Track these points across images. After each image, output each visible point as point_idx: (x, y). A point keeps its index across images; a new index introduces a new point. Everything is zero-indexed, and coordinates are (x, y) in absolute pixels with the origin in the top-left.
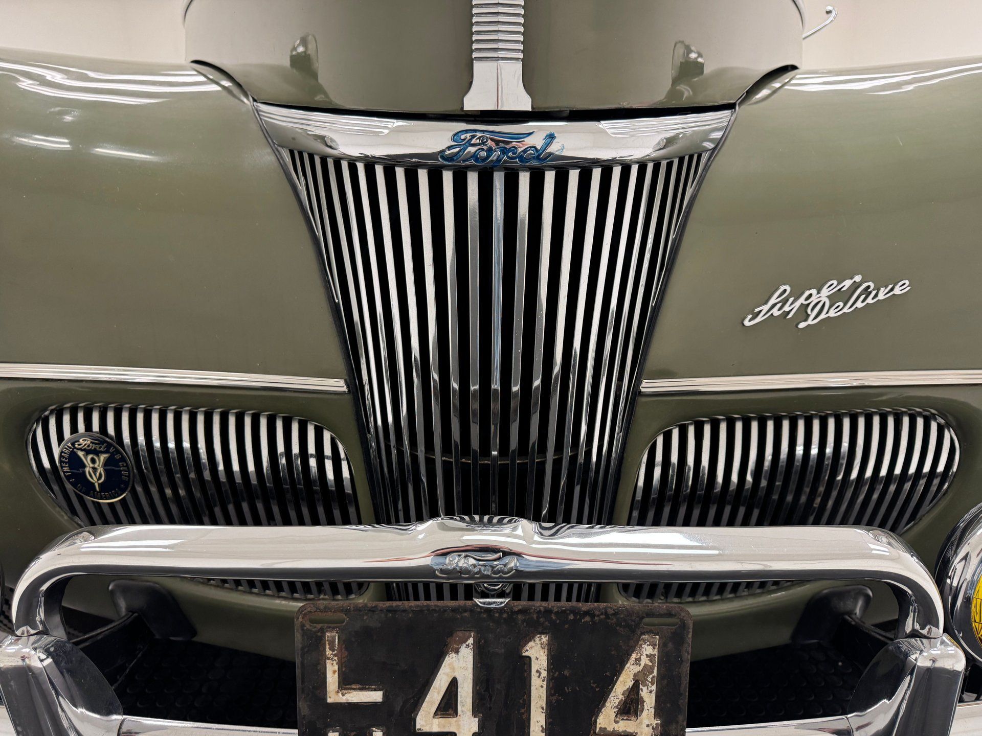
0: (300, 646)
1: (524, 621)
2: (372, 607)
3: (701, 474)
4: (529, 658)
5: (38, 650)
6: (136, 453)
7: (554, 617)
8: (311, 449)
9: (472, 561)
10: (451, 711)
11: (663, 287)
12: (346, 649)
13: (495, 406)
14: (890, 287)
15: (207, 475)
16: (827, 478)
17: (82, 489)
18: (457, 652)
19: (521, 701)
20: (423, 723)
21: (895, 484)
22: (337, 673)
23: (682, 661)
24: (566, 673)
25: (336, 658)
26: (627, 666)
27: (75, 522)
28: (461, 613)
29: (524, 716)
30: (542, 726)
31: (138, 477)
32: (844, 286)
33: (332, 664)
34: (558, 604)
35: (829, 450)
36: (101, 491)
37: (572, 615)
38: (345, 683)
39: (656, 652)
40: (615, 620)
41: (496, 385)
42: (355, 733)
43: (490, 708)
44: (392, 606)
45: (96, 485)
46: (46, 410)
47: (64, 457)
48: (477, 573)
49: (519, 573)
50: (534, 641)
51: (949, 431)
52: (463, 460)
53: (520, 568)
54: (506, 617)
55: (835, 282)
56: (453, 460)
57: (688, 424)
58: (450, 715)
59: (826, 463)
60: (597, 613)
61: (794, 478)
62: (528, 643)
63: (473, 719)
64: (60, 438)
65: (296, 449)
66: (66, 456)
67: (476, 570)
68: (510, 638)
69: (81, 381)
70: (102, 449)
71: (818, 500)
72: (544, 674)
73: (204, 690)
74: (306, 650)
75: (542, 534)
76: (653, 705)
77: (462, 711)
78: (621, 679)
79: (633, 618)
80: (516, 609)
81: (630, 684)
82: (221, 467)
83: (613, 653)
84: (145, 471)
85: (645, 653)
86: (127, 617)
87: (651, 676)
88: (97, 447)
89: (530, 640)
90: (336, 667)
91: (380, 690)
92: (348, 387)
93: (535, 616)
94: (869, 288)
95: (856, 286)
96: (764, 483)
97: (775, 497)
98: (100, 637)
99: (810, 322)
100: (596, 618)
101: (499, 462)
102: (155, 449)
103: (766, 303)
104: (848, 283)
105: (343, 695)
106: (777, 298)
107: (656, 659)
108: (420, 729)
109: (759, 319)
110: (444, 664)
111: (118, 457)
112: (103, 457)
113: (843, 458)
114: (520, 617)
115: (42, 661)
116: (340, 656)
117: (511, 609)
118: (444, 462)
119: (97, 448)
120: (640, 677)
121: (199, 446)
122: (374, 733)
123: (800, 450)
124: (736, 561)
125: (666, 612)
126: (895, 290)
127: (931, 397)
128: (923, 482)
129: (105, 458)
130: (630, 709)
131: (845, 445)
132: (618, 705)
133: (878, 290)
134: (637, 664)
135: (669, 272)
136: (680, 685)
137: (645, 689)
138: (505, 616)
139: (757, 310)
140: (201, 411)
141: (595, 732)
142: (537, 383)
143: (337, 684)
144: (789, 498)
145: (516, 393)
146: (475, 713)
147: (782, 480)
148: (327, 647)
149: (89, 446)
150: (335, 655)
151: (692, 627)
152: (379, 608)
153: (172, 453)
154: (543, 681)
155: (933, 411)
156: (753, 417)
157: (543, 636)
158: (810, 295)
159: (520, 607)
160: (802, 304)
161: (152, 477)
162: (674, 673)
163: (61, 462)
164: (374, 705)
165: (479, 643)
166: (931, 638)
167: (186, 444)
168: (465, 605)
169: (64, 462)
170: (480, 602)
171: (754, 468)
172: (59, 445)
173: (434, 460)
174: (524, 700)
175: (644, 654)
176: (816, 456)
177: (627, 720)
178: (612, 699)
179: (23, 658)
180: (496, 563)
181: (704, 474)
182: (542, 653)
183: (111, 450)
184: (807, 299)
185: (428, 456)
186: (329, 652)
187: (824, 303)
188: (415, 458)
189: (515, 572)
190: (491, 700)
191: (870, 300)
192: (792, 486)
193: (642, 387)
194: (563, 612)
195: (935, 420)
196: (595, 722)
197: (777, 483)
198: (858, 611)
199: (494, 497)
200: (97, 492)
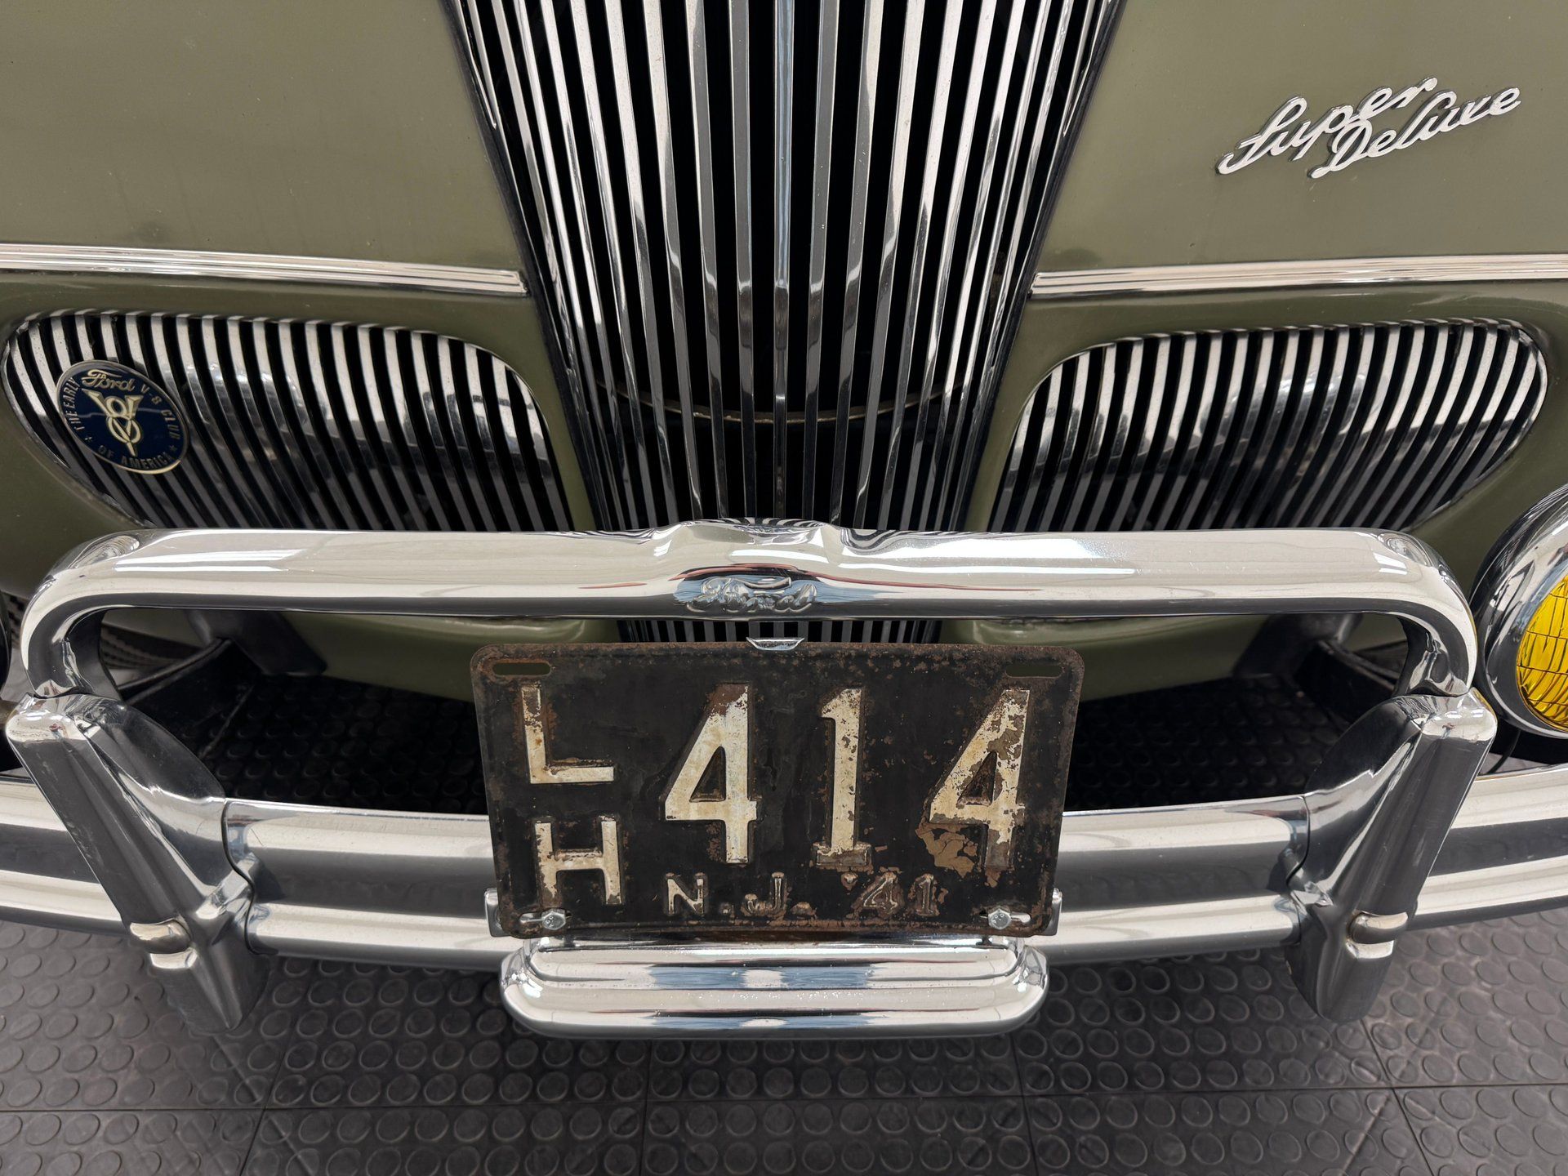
0: (483, 706)
1: (824, 670)
2: (592, 651)
3: (1118, 431)
4: (833, 721)
5: (76, 717)
6: (186, 394)
7: (870, 664)
8: (475, 388)
9: (743, 590)
10: (715, 792)
11: (1084, 99)
12: (555, 708)
13: (781, 318)
14: (1485, 100)
15: (307, 428)
16: (1323, 432)
17: (107, 452)
18: (723, 712)
19: (820, 779)
20: (674, 809)
21: (1432, 439)
22: (542, 744)
23: (1063, 725)
24: (888, 740)
25: (540, 723)
26: (978, 732)
27: (106, 503)
28: (729, 659)
29: (824, 799)
30: (850, 812)
31: (195, 433)
32: (1404, 99)
33: (535, 731)
34: (877, 645)
35: (1333, 386)
36: (139, 457)
37: (898, 661)
38: (556, 756)
39: (1024, 713)
40: (963, 668)
41: (782, 282)
42: (574, 823)
43: (774, 788)
44: (622, 650)
45: (130, 446)
46: (21, 321)
47: (67, 402)
48: (751, 607)
49: (817, 607)
50: (840, 697)
51: (1536, 356)
52: (729, 417)
53: (818, 600)
54: (799, 663)
55: (1388, 92)
56: (711, 417)
57: (1106, 347)
58: (715, 797)
59: (1325, 409)
60: (937, 658)
61: (1271, 431)
62: (831, 700)
63: (748, 802)
64: (56, 370)
65: (449, 388)
66: (71, 399)
67: (749, 603)
68: (803, 694)
69: (70, 273)
70: (127, 388)
71: (1305, 465)
72: (854, 742)
73: (352, 733)
74: (492, 712)
75: (854, 545)
76: (1016, 784)
77: (733, 792)
78: (969, 749)
79: (993, 665)
80: (813, 654)
81: (982, 755)
82: (329, 416)
83: (958, 713)
84: (205, 421)
85: (1007, 714)
86: (215, 646)
87: (1015, 746)
88: (119, 384)
89: (835, 697)
90: (541, 736)
91: (609, 766)
92: (526, 285)
93: (842, 663)
94: (1447, 104)
95: (1425, 98)
96: (1220, 440)
97: (1236, 461)
98: (176, 677)
99: (1333, 167)
100: (936, 665)
101: (788, 421)
102: (215, 385)
103: (1261, 131)
104: (1411, 94)
105: (554, 773)
106: (1281, 123)
107: (1024, 723)
108: (671, 817)
109: (1245, 162)
110: (704, 729)
111: (156, 400)
112: (132, 401)
113: (1355, 401)
114: (818, 664)
115: (83, 730)
116: (545, 719)
117: (806, 653)
118: (696, 419)
119: (120, 387)
120: (999, 747)
121: (289, 380)
122: (603, 823)
123: (1285, 386)
124: (1161, 585)
125: (1043, 656)
126: (1492, 107)
127: (1518, 300)
128: (1478, 437)
129: (135, 402)
130: (980, 789)
131: (1361, 377)
132: (963, 785)
133: (1463, 107)
134: (994, 729)
135: (1097, 69)
136: (1058, 758)
137: (1004, 763)
138: (796, 662)
139: (1244, 144)
140: (285, 323)
141: (927, 820)
142: (854, 274)
143: (544, 759)
144: (1259, 463)
145: (817, 295)
146: (751, 794)
147: (1250, 436)
148: (525, 707)
149: (104, 383)
150: (537, 719)
151: (1081, 676)
152: (602, 653)
153: (245, 391)
154: (853, 751)
155: (1516, 324)
156: (1215, 334)
157: (853, 691)
158: (1342, 116)
159: (819, 651)
160: (1324, 132)
161: (218, 432)
162: (1050, 742)
163: (64, 409)
164: (601, 786)
165: (756, 700)
166: (1450, 696)
167: (267, 377)
168: (735, 648)
169: (69, 410)
170: (757, 643)
171: (1206, 417)
172: (55, 380)
173: (679, 416)
174: (824, 778)
175: (1006, 716)
176: (1311, 397)
177: (976, 804)
178: (954, 776)
179: (54, 729)
180: (781, 592)
181: (1123, 431)
182: (851, 714)
183: (144, 388)
184: (1332, 125)
185: (669, 409)
186: (527, 715)
187: (1364, 130)
188: (648, 413)
189: (810, 607)
190: (775, 777)
191: (1444, 127)
192: (1266, 446)
193: (1035, 287)
194: (885, 657)
195: (1517, 336)
196: (929, 806)
197: (1243, 440)
198: (1340, 635)
199: (779, 469)
200: (133, 457)
